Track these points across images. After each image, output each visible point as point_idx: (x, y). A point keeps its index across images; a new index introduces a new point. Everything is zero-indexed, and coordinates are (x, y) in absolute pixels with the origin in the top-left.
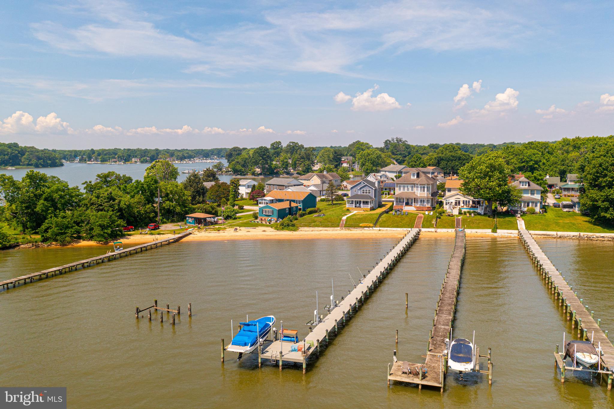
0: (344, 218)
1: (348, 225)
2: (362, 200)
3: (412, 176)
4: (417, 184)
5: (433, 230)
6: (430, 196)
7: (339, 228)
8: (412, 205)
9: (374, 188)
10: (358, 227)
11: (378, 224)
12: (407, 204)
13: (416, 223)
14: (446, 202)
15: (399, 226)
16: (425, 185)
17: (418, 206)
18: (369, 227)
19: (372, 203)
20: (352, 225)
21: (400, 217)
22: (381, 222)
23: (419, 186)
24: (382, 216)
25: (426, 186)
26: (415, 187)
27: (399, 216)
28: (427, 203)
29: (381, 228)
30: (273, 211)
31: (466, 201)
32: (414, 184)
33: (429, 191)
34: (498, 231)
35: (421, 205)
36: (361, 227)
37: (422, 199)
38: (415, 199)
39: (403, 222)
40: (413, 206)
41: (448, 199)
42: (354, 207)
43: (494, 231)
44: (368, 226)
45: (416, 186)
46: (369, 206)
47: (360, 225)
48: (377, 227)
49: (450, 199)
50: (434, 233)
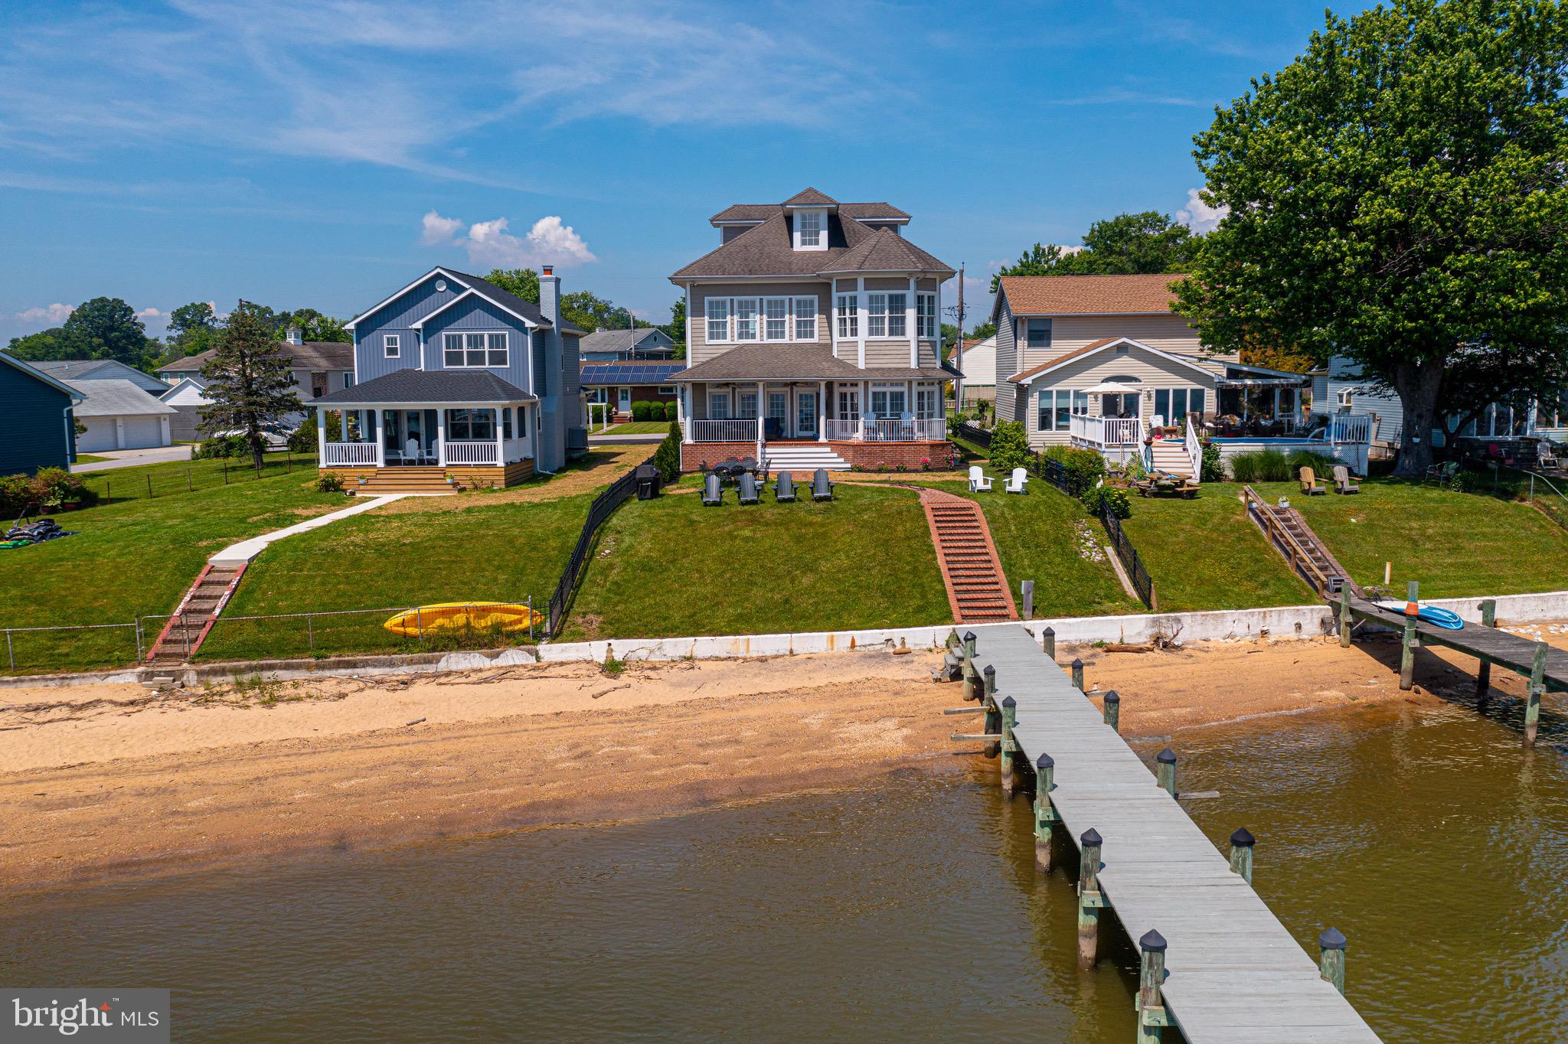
0: (240, 552)
1: (250, 633)
2: (441, 406)
4: (848, 283)
5: (1135, 627)
6: (938, 365)
7: (126, 681)
8: (816, 438)
9: (529, 324)
10: (372, 646)
11: (591, 594)
12: (775, 433)
13: (941, 561)
14: (1045, 404)
15: (806, 603)
16: (903, 283)
17: (859, 436)
18: (494, 640)
19: (522, 434)
20: (298, 625)
21: (784, 523)
22: (614, 574)
23: (862, 294)
24: (615, 521)
25: (910, 295)
26: (826, 311)
27: (770, 511)
28: (920, 416)
29: (622, 648)
31: (1180, 394)
32: (823, 289)
33: (931, 333)
35: (875, 431)
36: (403, 643)
37: (888, 389)
38: (829, 385)
39: (824, 566)
40: (822, 439)
41: (1054, 388)
42: (380, 463)
44: (483, 624)
45: (835, 296)
46: (501, 452)
47: (392, 623)
48: (582, 637)
49: (1069, 385)
50: (1158, 655)
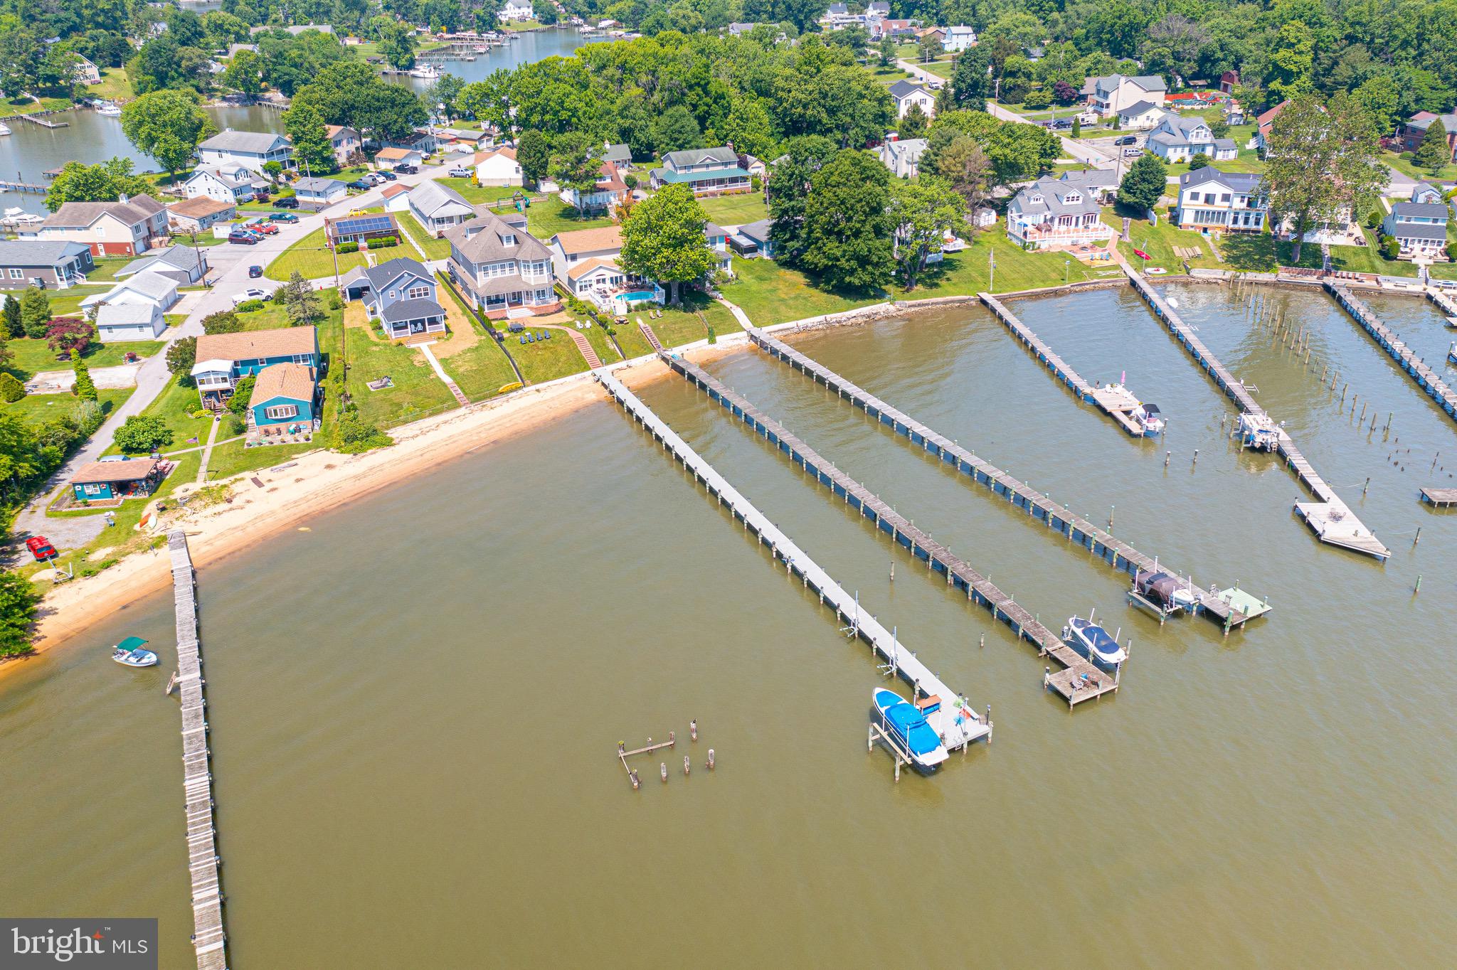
1: (473, 396)
2: (426, 318)
3: (505, 243)
8: (521, 304)
9: (435, 283)
10: (498, 394)
11: (524, 374)
13: (582, 353)
14: (581, 285)
15: (563, 370)
16: (543, 261)
17: (534, 305)
18: (517, 389)
20: (480, 392)
22: (524, 369)
23: (531, 265)
26: (517, 266)
29: (537, 387)
30: (297, 407)
31: (616, 278)
32: (516, 260)
33: (551, 271)
34: (717, 339)
35: (538, 301)
36: (502, 393)
38: (527, 291)
40: (525, 306)
41: (583, 280)
42: (410, 334)
43: (712, 341)
44: (514, 387)
45: (522, 264)
46: (443, 326)
47: (500, 390)
48: (530, 385)
49: (587, 278)
50: (629, 370)
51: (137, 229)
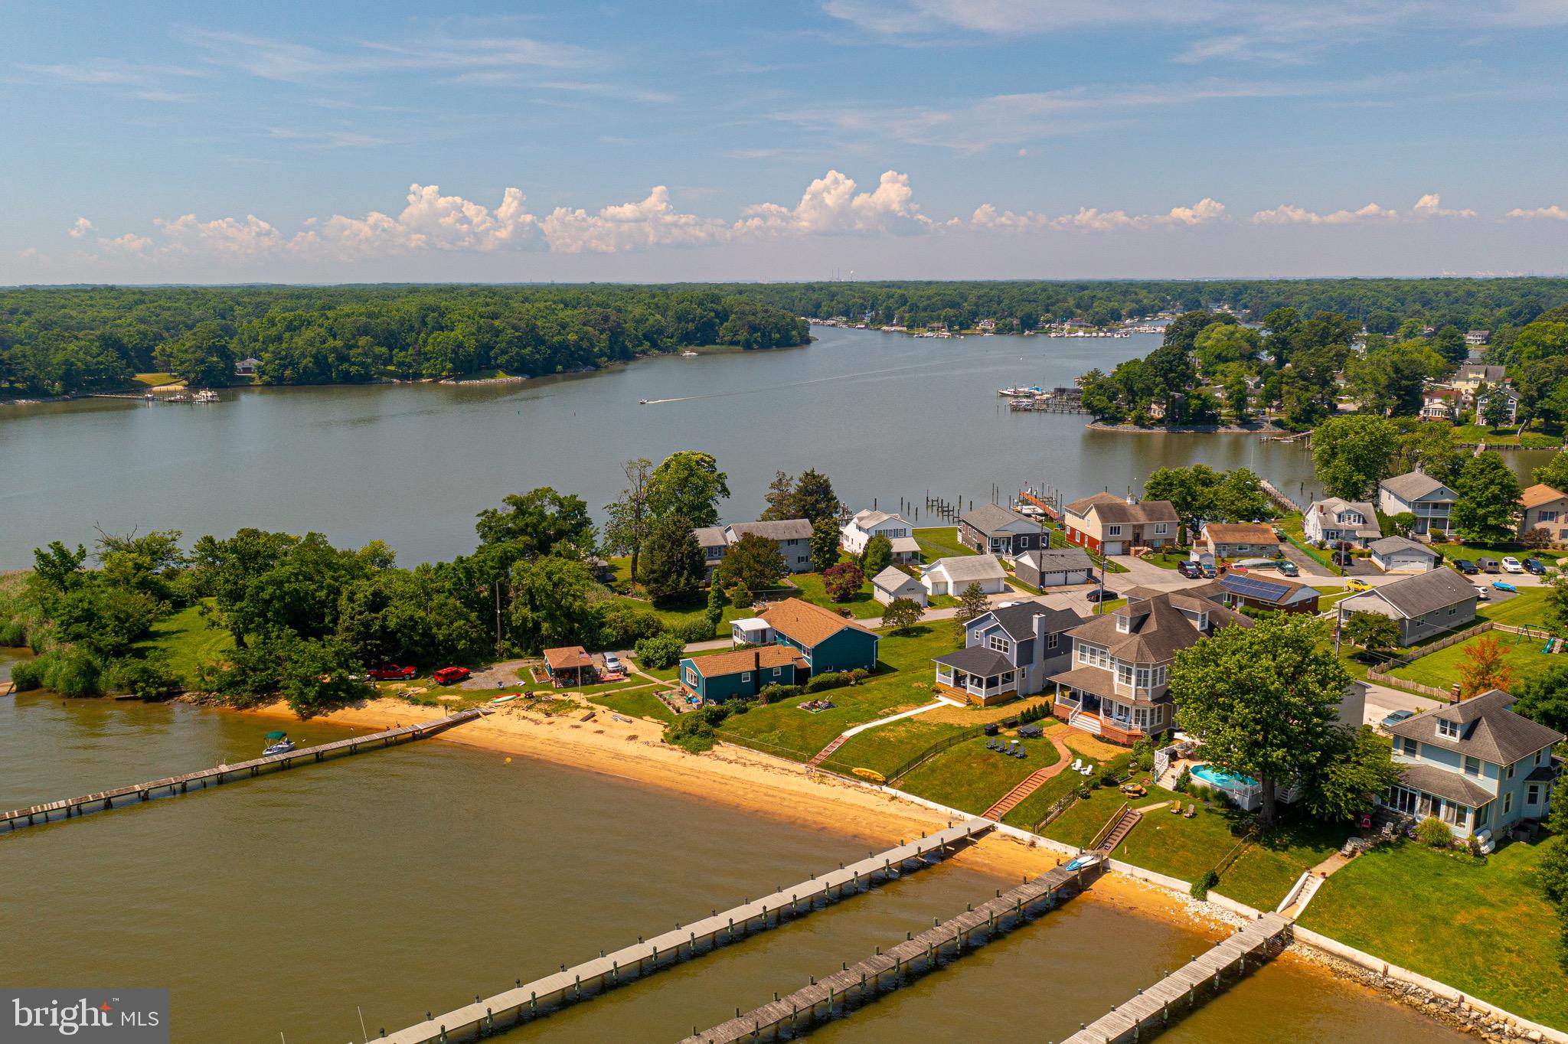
0: (854, 731)
1: (832, 761)
2: (968, 673)
3: (1118, 625)
4: (1112, 658)
5: (1026, 836)
6: (1149, 699)
7: (801, 767)
9: (1015, 640)
10: (847, 774)
11: (904, 775)
12: (1089, 707)
13: (1005, 796)
15: (954, 796)
16: (1132, 665)
18: (875, 781)
20: (843, 761)
21: (990, 764)
22: (919, 769)
25: (1134, 669)
27: (994, 759)
29: (899, 793)
30: (698, 678)
34: (1212, 895)
36: (855, 776)
37: (1125, 706)
38: (1107, 699)
39: (975, 785)
40: (1101, 717)
42: (952, 685)
43: (1199, 894)
44: (872, 777)
46: (984, 693)
47: (853, 770)
48: (893, 787)
50: (1023, 848)
51: (1115, 530)
